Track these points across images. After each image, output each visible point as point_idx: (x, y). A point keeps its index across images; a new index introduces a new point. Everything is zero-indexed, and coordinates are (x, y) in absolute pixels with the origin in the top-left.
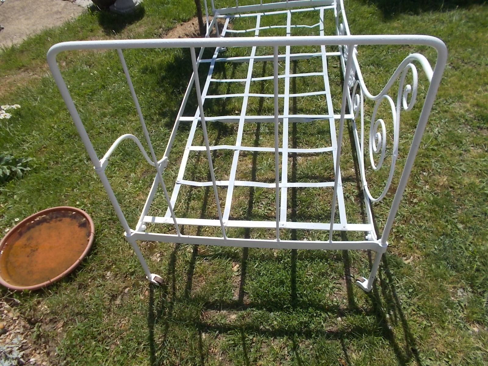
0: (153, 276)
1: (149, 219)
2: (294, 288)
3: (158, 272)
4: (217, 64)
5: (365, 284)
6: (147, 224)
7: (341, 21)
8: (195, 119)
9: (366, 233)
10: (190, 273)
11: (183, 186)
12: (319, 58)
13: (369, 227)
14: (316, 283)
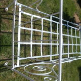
0: (7, 9)
1: (20, 6)
2: (4, 46)
3: (9, 10)
4: (67, 26)
5: (6, 64)
6: (19, 6)
7: (77, 58)
8: (51, 20)
9: (17, 65)
10: (9, 19)
11: (31, 17)
12: (67, 52)
13: (18, 66)
14: (6, 52)
